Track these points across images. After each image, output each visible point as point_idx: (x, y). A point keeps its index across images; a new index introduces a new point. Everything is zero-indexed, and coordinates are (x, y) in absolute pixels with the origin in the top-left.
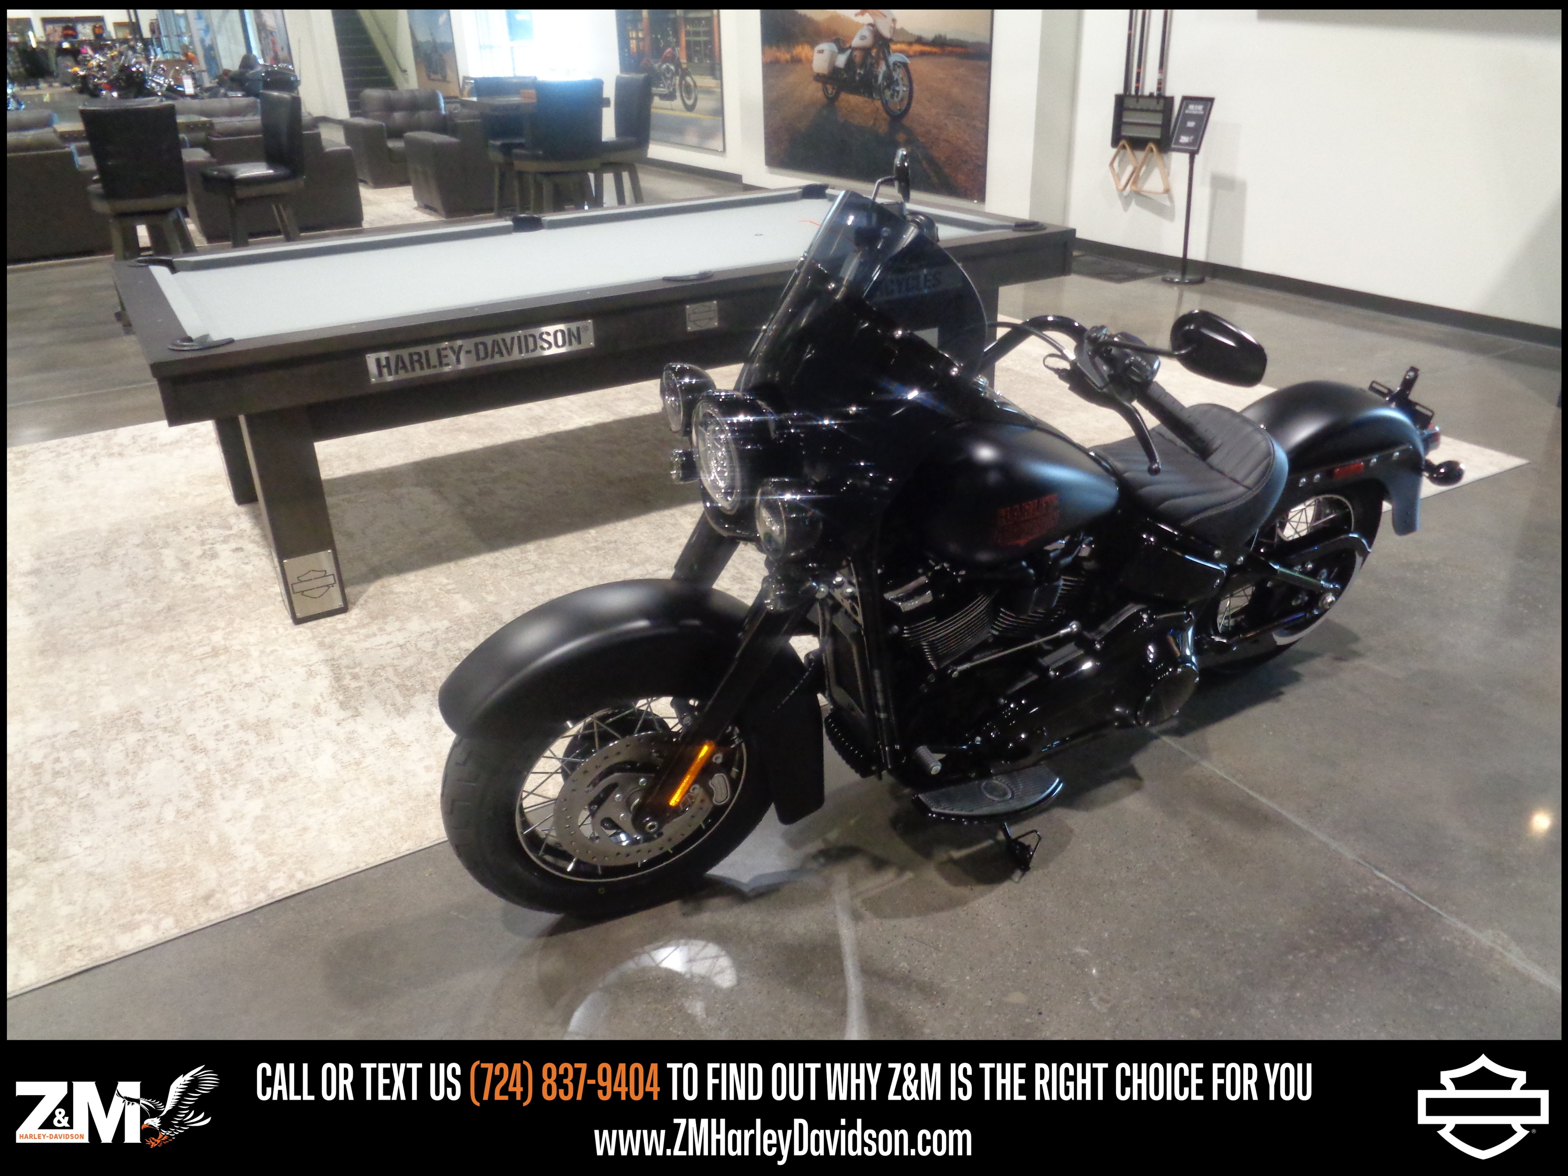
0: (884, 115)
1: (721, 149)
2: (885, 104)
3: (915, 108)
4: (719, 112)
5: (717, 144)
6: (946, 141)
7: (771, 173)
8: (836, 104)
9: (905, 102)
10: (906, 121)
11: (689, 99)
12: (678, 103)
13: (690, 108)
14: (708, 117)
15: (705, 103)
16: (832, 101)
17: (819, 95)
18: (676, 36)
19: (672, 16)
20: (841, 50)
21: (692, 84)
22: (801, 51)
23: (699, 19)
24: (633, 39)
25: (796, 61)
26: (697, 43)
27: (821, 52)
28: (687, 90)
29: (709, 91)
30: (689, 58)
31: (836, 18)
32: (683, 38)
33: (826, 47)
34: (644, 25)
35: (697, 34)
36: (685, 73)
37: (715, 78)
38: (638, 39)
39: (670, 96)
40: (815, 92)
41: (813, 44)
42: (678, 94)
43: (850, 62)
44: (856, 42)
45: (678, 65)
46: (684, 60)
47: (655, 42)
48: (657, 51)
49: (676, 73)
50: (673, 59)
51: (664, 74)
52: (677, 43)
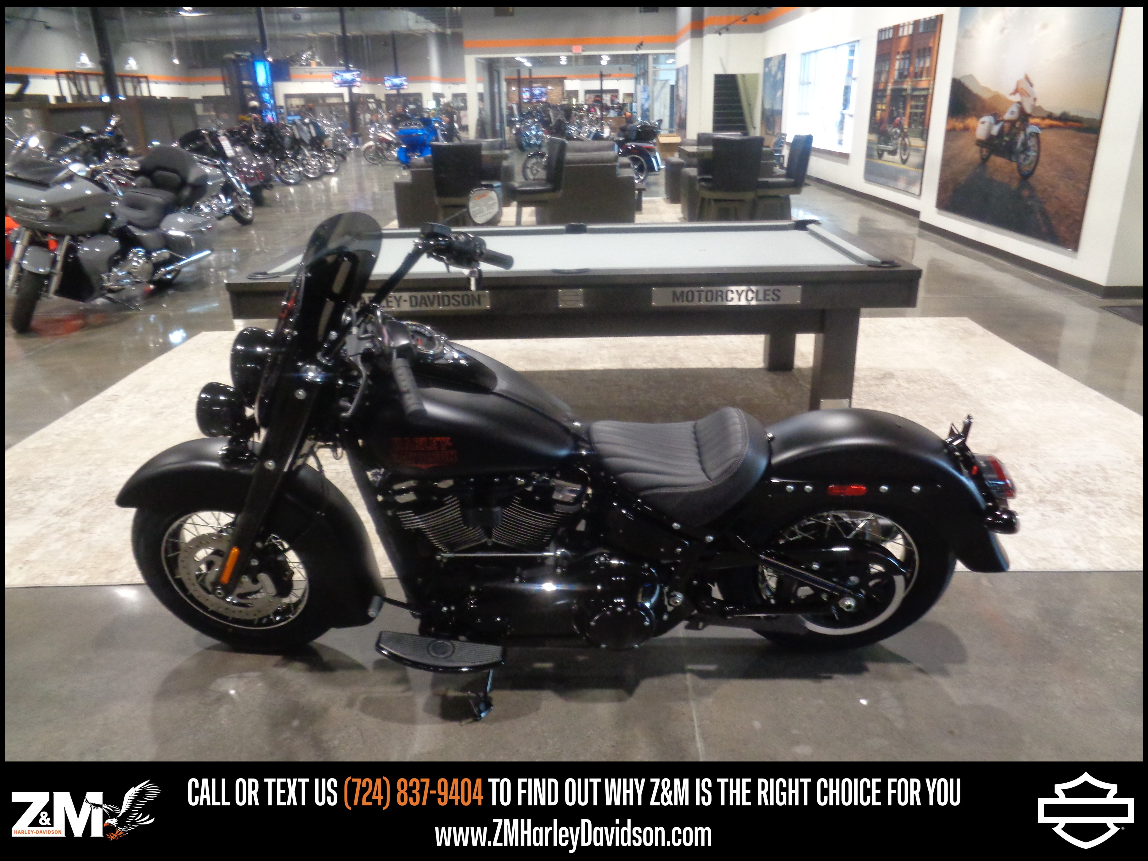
0: (1017, 175)
1: (917, 193)
2: (1019, 165)
3: (1040, 171)
4: (922, 166)
5: (916, 189)
6: (1056, 198)
7: (939, 214)
8: (987, 164)
9: (1033, 165)
10: (1031, 181)
11: (904, 155)
12: (897, 158)
13: (904, 162)
14: (914, 169)
15: (914, 159)
16: (985, 160)
17: (977, 156)
18: (904, 108)
19: (904, 94)
20: (997, 122)
21: (908, 143)
22: (971, 122)
23: (919, 96)
24: (879, 110)
25: (966, 129)
26: (916, 114)
27: (983, 123)
28: (905, 148)
29: (917, 150)
30: (910, 125)
31: (997, 97)
32: (908, 110)
33: (987, 119)
34: (887, 100)
35: (917, 107)
36: (905, 135)
37: (923, 140)
38: (882, 110)
39: (893, 153)
40: (974, 153)
41: (979, 117)
42: (899, 151)
43: (1001, 132)
44: (1007, 116)
45: (902, 130)
46: (906, 127)
47: (891, 112)
48: (891, 119)
49: (900, 136)
50: (900, 126)
51: (892, 135)
52: (904, 114)
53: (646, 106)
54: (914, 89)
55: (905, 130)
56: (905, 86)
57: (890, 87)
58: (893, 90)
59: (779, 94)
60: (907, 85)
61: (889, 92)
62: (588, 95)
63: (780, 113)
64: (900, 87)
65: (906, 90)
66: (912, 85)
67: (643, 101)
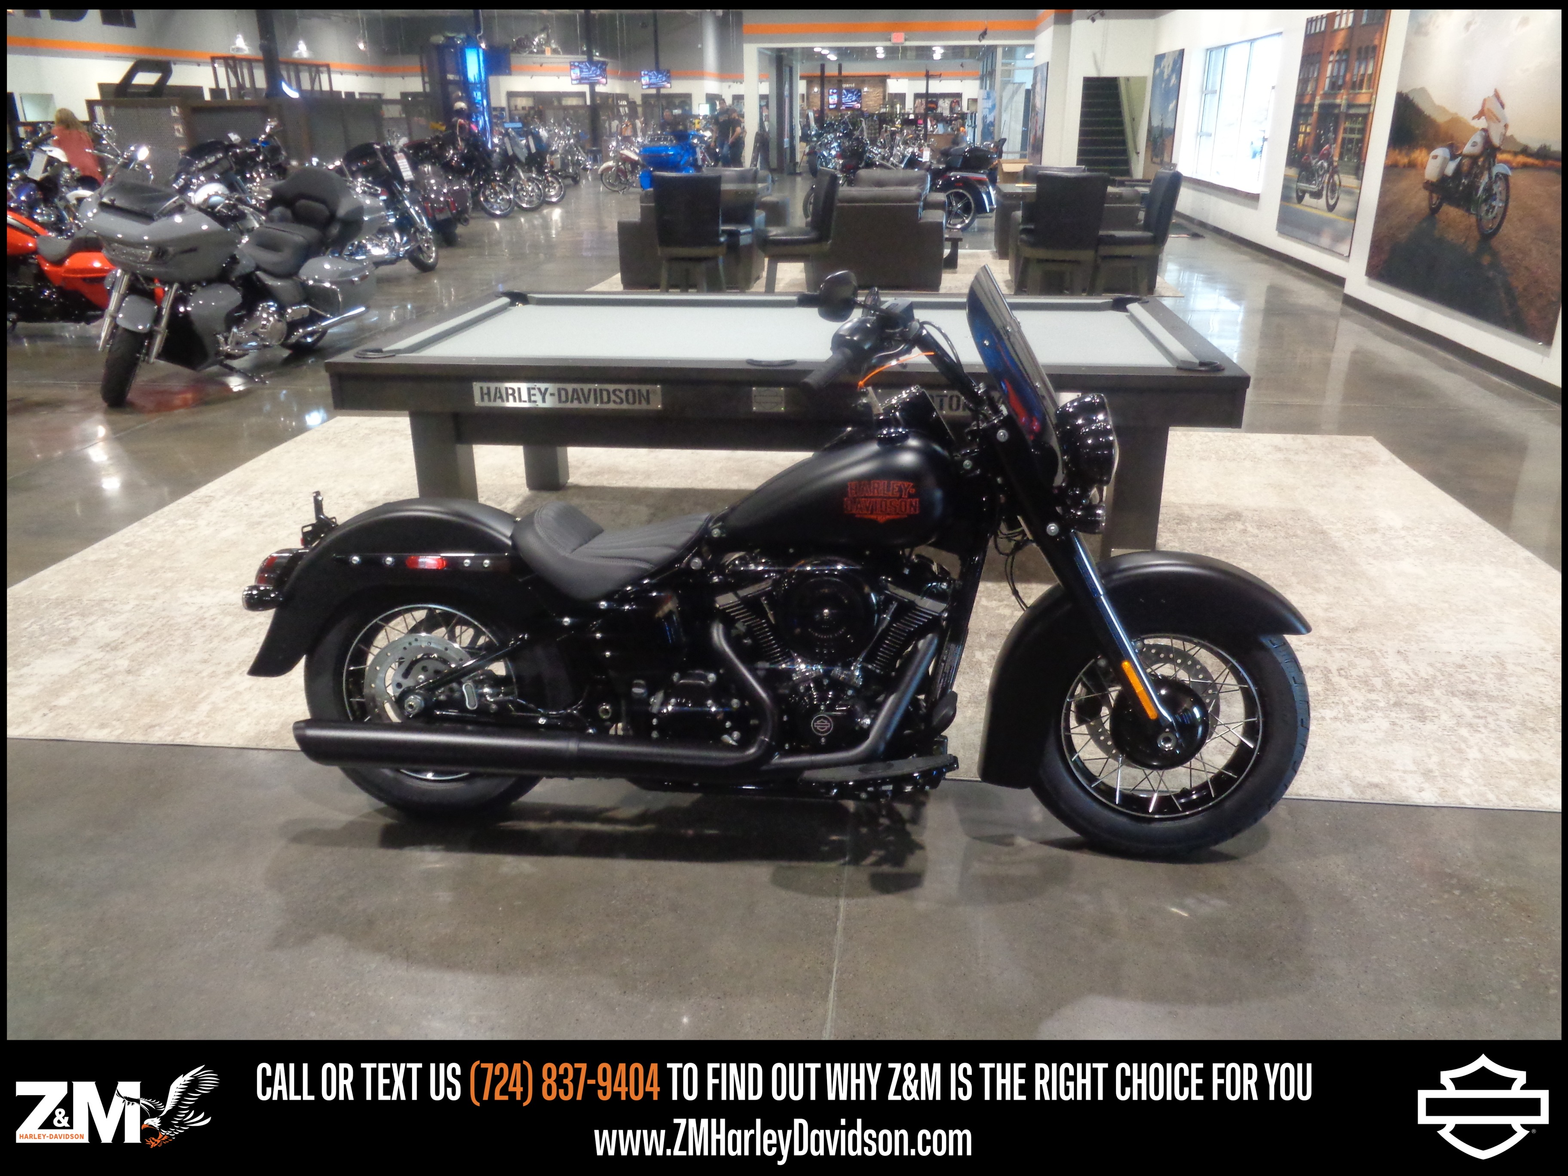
0: (1476, 234)
1: (1345, 253)
2: (1479, 220)
3: (1506, 228)
4: (1353, 216)
5: (1344, 248)
6: (1526, 268)
7: (1368, 284)
8: (1437, 216)
9: (1498, 220)
10: (1495, 242)
11: (1332, 198)
12: (1322, 202)
13: (1331, 208)
14: (1343, 219)
15: (1344, 205)
16: (1434, 211)
17: (1425, 204)
18: (1336, 132)
19: (1336, 111)
20: (1453, 157)
21: (1338, 182)
22: (1419, 155)
23: (1357, 116)
24: (1302, 133)
25: (1412, 165)
26: (1351, 141)
27: (1435, 157)
28: (1333, 188)
29: (1349, 192)
30: (1341, 157)
31: (1455, 120)
32: (1341, 136)
33: (1441, 152)
34: (1313, 119)
35: (1352, 131)
36: (1334, 171)
37: (1358, 179)
38: (1305, 133)
39: (1317, 195)
40: (1420, 200)
41: (1430, 148)
42: (1324, 193)
43: (1458, 170)
44: (1468, 149)
45: (1331, 164)
46: (1336, 158)
47: (1318, 137)
48: (1318, 147)
49: (1327, 171)
50: (1328, 157)
51: (1317, 171)
52: (1335, 139)
53: (990, 119)
54: (1350, 106)
55: (1335, 164)
56: (1338, 101)
57: (1318, 101)
58: (1321, 106)
59: (1172, 106)
60: (1341, 100)
61: (1316, 108)
62: (919, 101)
63: (1172, 132)
64: (1330, 101)
65: (1339, 106)
66: (1347, 99)
67: (986, 112)
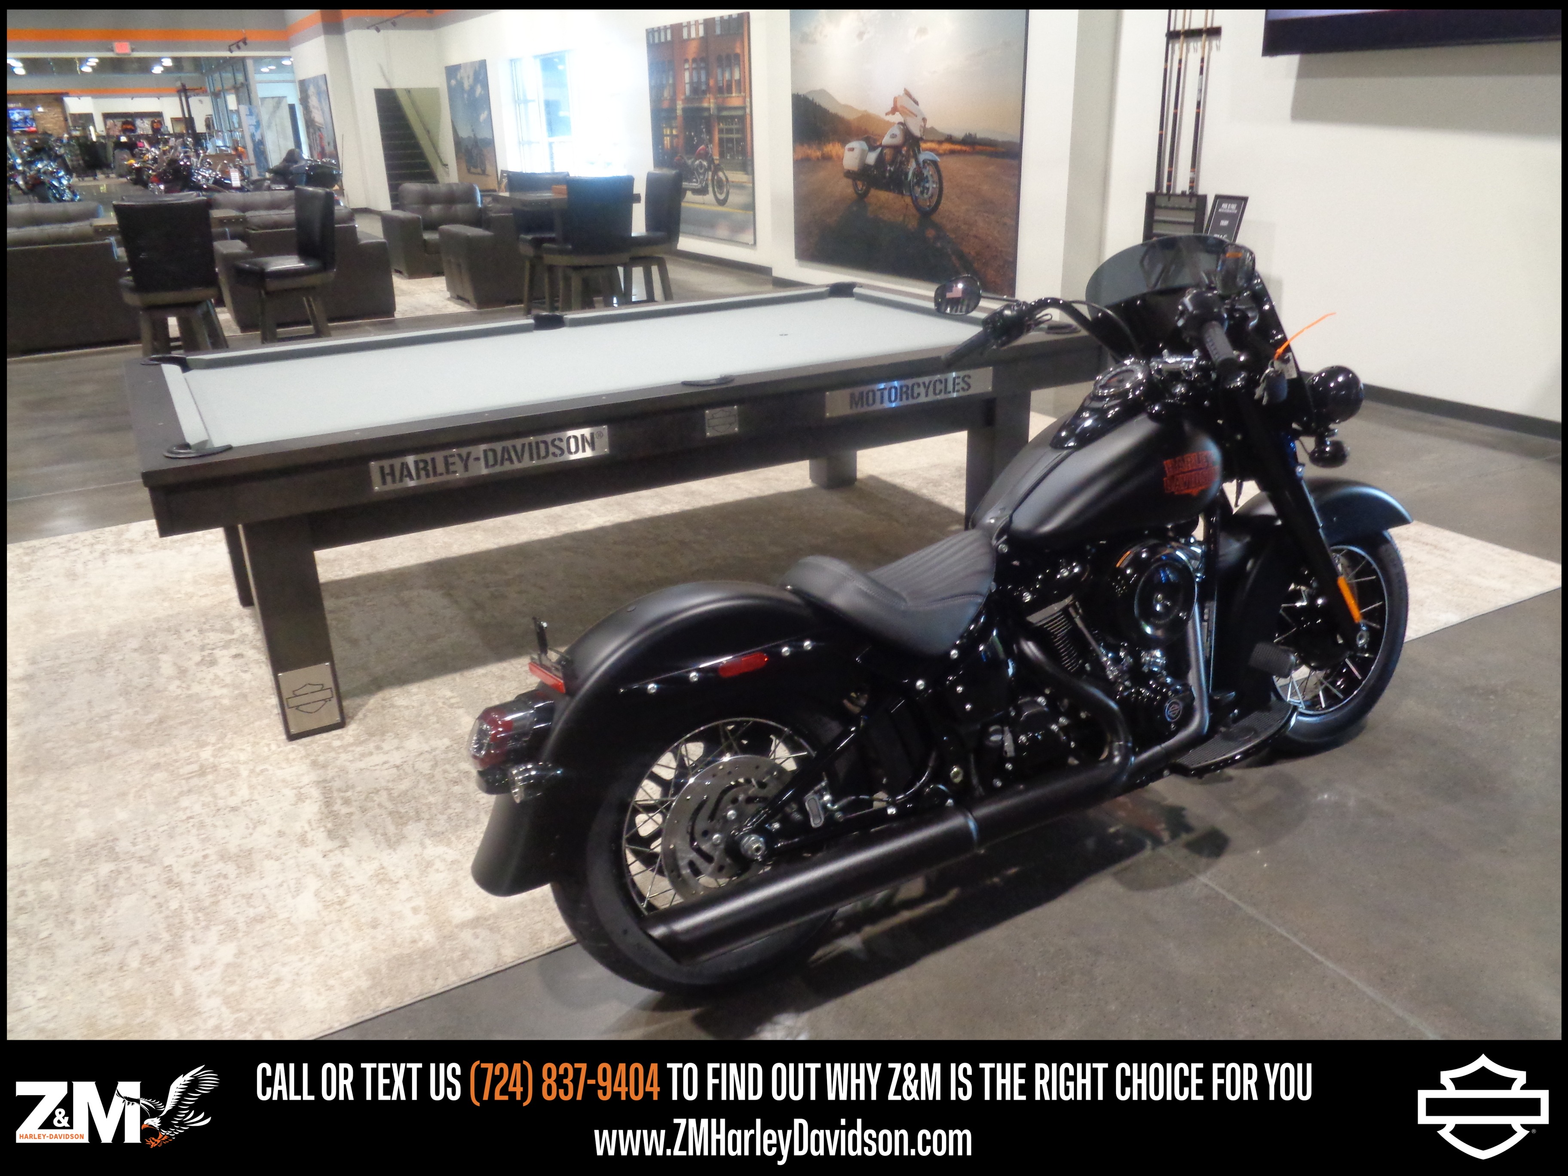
0: (913, 211)
1: (752, 242)
2: (915, 200)
3: (945, 205)
4: (751, 207)
5: (748, 237)
6: (976, 237)
7: (801, 266)
8: (866, 200)
9: (935, 199)
10: (935, 218)
11: (721, 194)
12: (710, 197)
13: (722, 203)
14: (741, 211)
15: (736, 198)
16: (862, 197)
17: (850, 190)
18: (710, 132)
19: (706, 114)
20: (872, 148)
21: (724, 179)
22: (832, 148)
23: (732, 118)
24: (667, 135)
25: (826, 158)
26: (730, 140)
27: (852, 150)
28: (720, 185)
29: (740, 186)
30: (722, 155)
31: (866, 117)
32: (716, 137)
33: (857, 145)
34: (679, 121)
35: (730, 131)
36: (717, 169)
37: (747, 174)
38: (671, 135)
39: (703, 191)
40: (845, 188)
41: (844, 142)
42: (710, 189)
43: (880, 159)
44: (886, 140)
45: (711, 161)
46: (716, 157)
47: (689, 140)
48: (691, 148)
49: (709, 169)
50: (706, 156)
51: (697, 170)
52: (711, 141)
53: (258, 137)
54: (720, 109)
55: (717, 162)
56: (705, 105)
57: (680, 105)
58: (684, 110)
59: (483, 116)
60: (709, 103)
61: (679, 112)
62: (110, 122)
63: (490, 143)
64: (696, 105)
65: (708, 109)
66: (715, 103)
67: (252, 129)
